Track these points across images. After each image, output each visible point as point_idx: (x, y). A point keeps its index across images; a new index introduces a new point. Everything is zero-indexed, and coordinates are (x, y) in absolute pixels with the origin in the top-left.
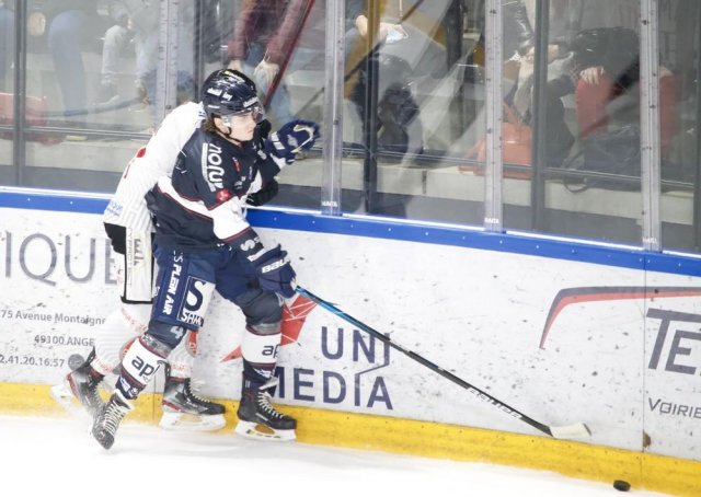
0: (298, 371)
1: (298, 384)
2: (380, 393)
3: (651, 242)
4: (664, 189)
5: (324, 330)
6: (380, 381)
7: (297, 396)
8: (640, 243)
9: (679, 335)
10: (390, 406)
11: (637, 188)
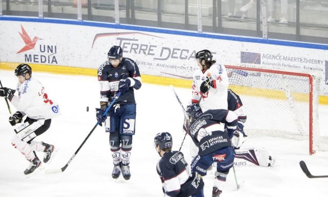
0: (34, 55)
1: (35, 58)
2: (54, 60)
3: (117, 22)
4: (120, 10)
5: (41, 46)
6: (54, 57)
7: (35, 61)
8: (115, 22)
9: (125, 44)
10: (57, 63)
11: (113, 9)
